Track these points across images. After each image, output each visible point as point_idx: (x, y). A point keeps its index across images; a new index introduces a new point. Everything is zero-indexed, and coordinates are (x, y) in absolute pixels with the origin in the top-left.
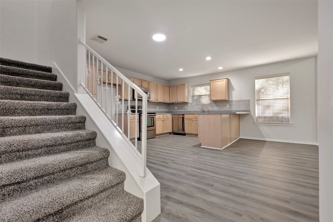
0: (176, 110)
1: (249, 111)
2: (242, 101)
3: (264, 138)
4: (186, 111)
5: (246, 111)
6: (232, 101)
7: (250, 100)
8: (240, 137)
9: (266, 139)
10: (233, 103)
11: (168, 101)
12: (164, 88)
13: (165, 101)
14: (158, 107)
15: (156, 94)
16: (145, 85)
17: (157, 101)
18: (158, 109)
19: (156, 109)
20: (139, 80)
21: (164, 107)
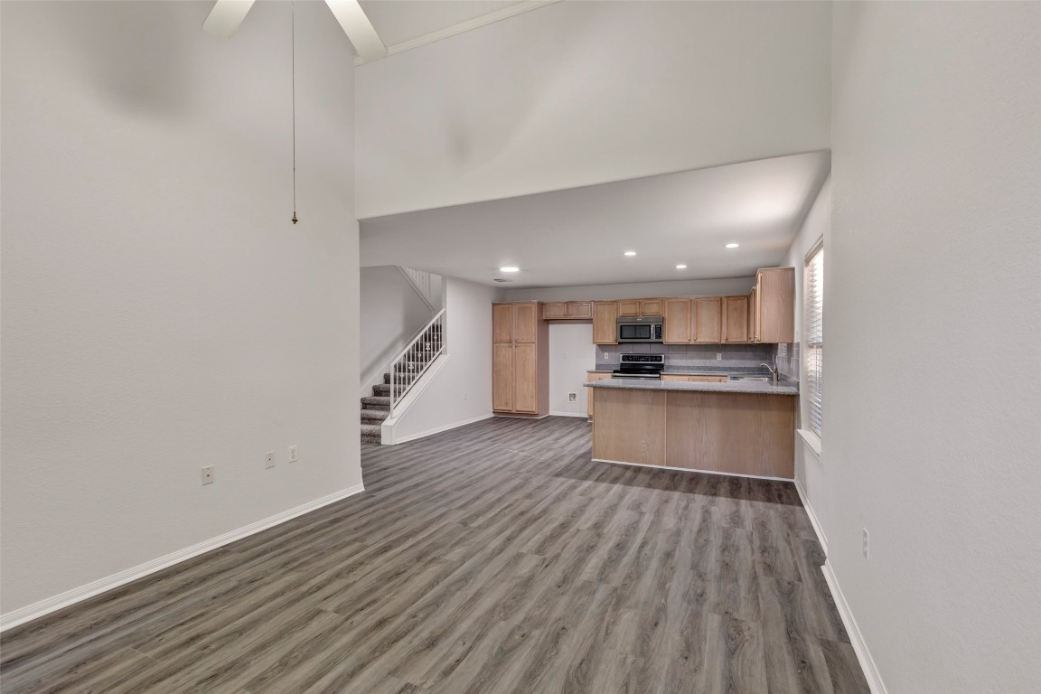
11: (744, 339)
12: (725, 305)
13: (729, 340)
14: (719, 356)
15: (689, 325)
16: (653, 309)
17: (692, 343)
18: (719, 360)
19: (714, 361)
20: (634, 301)
21: (750, 354)
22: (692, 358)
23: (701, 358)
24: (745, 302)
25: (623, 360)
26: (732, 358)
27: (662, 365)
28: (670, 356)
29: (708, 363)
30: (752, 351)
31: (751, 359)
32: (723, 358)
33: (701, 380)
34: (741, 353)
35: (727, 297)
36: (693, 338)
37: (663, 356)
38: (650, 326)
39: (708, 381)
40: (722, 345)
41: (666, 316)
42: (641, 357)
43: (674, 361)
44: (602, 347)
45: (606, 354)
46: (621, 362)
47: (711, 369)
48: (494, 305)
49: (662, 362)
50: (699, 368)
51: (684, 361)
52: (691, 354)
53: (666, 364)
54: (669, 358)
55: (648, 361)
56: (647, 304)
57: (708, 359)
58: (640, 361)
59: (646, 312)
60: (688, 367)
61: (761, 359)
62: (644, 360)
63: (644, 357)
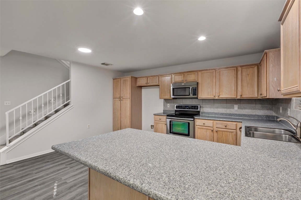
0: (281, 114)
11: (255, 95)
12: (239, 73)
13: (243, 96)
14: (236, 107)
15: (214, 86)
16: (192, 78)
17: (217, 98)
18: (236, 109)
19: (232, 110)
20: (181, 73)
21: (259, 106)
22: (217, 108)
23: (224, 108)
24: (256, 68)
25: (176, 108)
26: (245, 108)
27: (199, 112)
28: (204, 106)
29: (228, 111)
30: (261, 104)
31: (259, 109)
32: (238, 108)
34: (252, 105)
35: (241, 66)
36: (217, 95)
37: (199, 106)
38: (189, 88)
40: (238, 99)
41: (200, 81)
42: (186, 107)
43: (206, 109)
44: (166, 100)
45: (168, 104)
46: (175, 109)
47: (230, 115)
48: (114, 79)
49: (199, 110)
50: (222, 114)
51: (212, 109)
52: (217, 105)
53: (201, 111)
54: (203, 107)
55: (190, 109)
56: (188, 74)
57: (229, 108)
58: (185, 109)
59: (188, 79)
60: (215, 113)
61: (268, 110)
62: (188, 109)
63: (188, 106)
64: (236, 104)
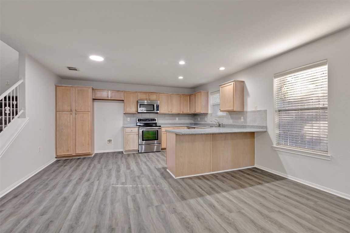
0: (199, 121)
1: (266, 127)
2: (258, 111)
3: (287, 174)
4: (206, 123)
5: (262, 127)
6: (246, 112)
7: (266, 110)
8: (256, 166)
9: (288, 176)
10: (249, 115)
11: (188, 112)
12: (182, 99)
13: (183, 112)
14: (177, 119)
15: (169, 105)
16: (154, 97)
17: (170, 113)
18: (177, 120)
19: (175, 121)
20: (145, 93)
21: (187, 118)
22: (167, 120)
23: (170, 120)
24: (189, 97)
26: (181, 120)
28: (160, 119)
29: (173, 122)
30: (188, 117)
32: (178, 120)
33: (177, 129)
35: (183, 95)
37: (156, 119)
38: (154, 105)
39: (180, 129)
44: (127, 115)
45: (129, 118)
46: (137, 122)
47: (175, 124)
49: (156, 122)
50: (170, 124)
51: (164, 121)
52: (166, 118)
55: (150, 121)
56: (151, 95)
57: (173, 120)
58: (146, 121)
59: (151, 98)
60: (166, 123)
61: (191, 120)
62: (148, 121)
63: (148, 119)
64: (177, 117)
